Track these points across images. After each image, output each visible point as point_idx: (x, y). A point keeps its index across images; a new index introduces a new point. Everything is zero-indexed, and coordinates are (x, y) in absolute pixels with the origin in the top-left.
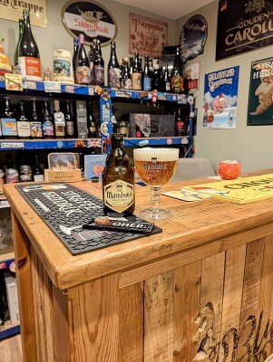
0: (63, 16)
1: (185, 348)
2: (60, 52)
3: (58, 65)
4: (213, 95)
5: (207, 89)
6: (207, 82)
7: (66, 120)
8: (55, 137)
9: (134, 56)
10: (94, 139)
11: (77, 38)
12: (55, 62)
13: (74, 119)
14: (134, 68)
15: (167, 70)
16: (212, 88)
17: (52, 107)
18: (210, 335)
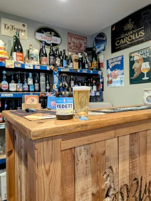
0: (35, 34)
1: (98, 192)
4: (112, 70)
5: (108, 67)
6: (108, 64)
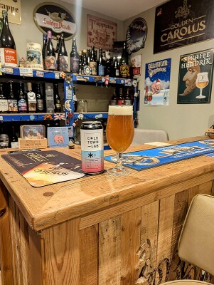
0: (34, 16)
1: (129, 274)
2: (32, 44)
3: (31, 55)
4: (152, 80)
5: (147, 75)
6: (147, 70)
7: (37, 99)
8: (28, 112)
9: (91, 49)
10: (60, 114)
11: (45, 33)
12: (28, 52)
13: (43, 97)
14: (91, 58)
15: (116, 60)
16: (151, 75)
17: (25, 88)
18: (148, 264)
